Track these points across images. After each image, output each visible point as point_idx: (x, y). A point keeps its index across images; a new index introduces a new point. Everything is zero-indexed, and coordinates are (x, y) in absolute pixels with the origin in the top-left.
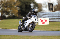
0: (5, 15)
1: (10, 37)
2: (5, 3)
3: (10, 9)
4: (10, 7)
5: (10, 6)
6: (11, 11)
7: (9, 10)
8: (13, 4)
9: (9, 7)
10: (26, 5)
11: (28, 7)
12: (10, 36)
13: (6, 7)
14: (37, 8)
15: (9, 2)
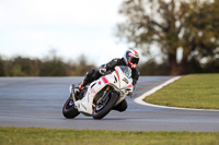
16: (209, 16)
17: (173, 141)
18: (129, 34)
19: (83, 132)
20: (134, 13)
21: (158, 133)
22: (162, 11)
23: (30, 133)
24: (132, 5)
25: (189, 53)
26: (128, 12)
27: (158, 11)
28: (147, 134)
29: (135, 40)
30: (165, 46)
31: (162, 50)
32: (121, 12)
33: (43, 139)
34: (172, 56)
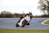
18: (40, 8)
19: (30, 30)
20: (41, 3)
21: (46, 31)
22: (48, 3)
23: (18, 31)
24: (41, 1)
26: (40, 3)
27: (47, 3)
29: (42, 10)
30: (48, 11)
31: (48, 12)
32: (39, 3)
33: (21, 32)
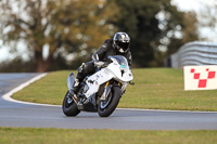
0: (64, 55)
1: (82, 135)
2: (64, 8)
3: (83, 33)
4: (81, 23)
5: (83, 20)
6: (86, 38)
7: (79, 36)
8: (92, 14)
9: (76, 23)
10: (140, 18)
11: (147, 23)
12: (80, 131)
13: (68, 23)
14: (179, 27)
15: (78, 5)
16: (76, 13)
17: (41, 137)
25: (55, 50)
28: (15, 130)
34: (38, 54)
